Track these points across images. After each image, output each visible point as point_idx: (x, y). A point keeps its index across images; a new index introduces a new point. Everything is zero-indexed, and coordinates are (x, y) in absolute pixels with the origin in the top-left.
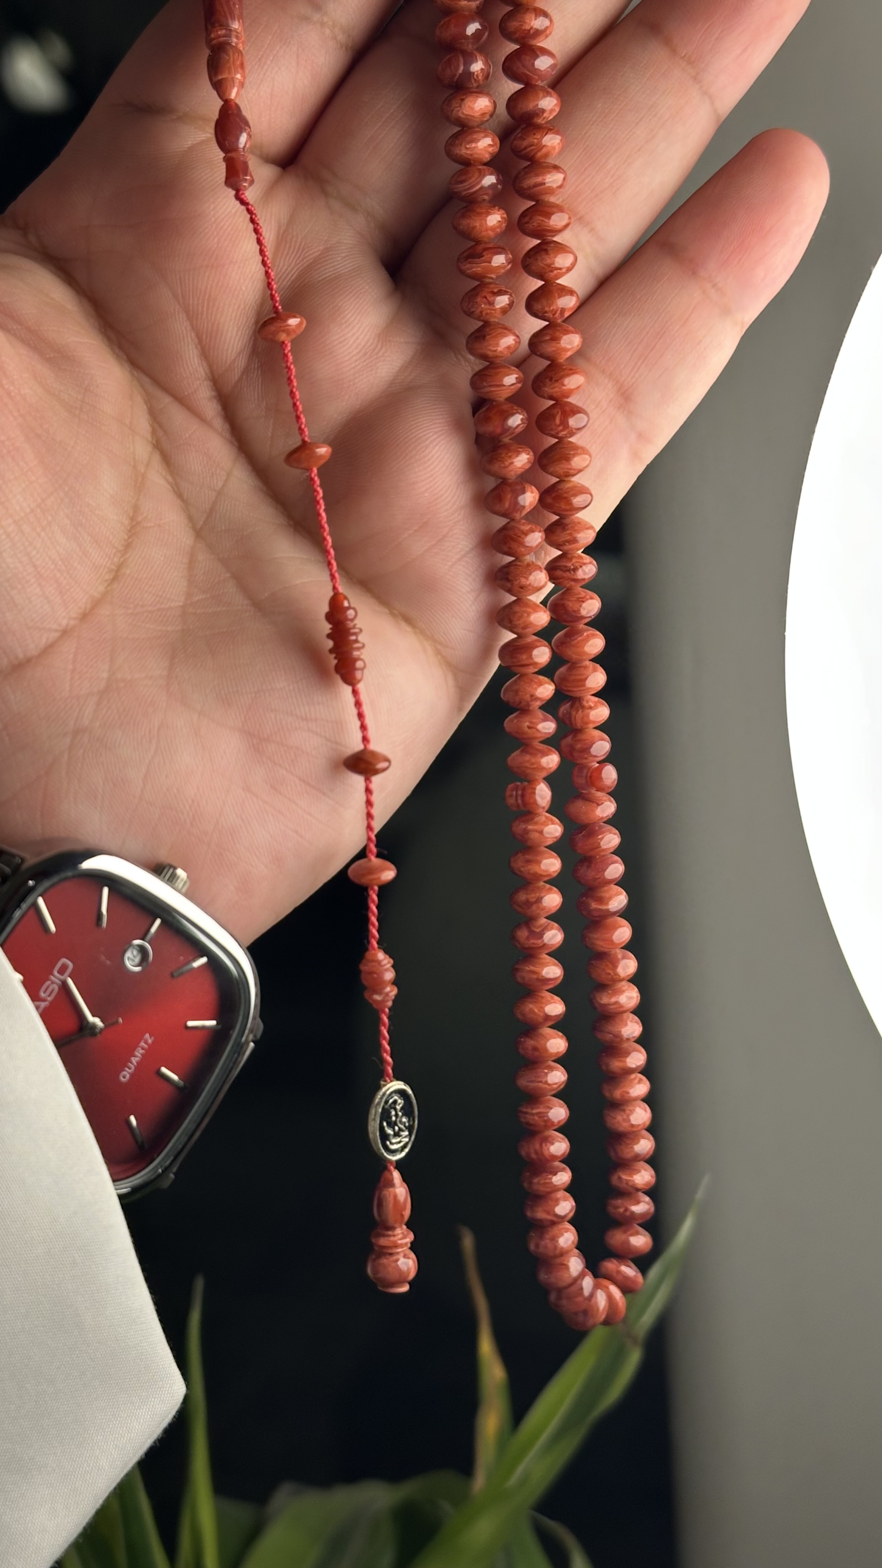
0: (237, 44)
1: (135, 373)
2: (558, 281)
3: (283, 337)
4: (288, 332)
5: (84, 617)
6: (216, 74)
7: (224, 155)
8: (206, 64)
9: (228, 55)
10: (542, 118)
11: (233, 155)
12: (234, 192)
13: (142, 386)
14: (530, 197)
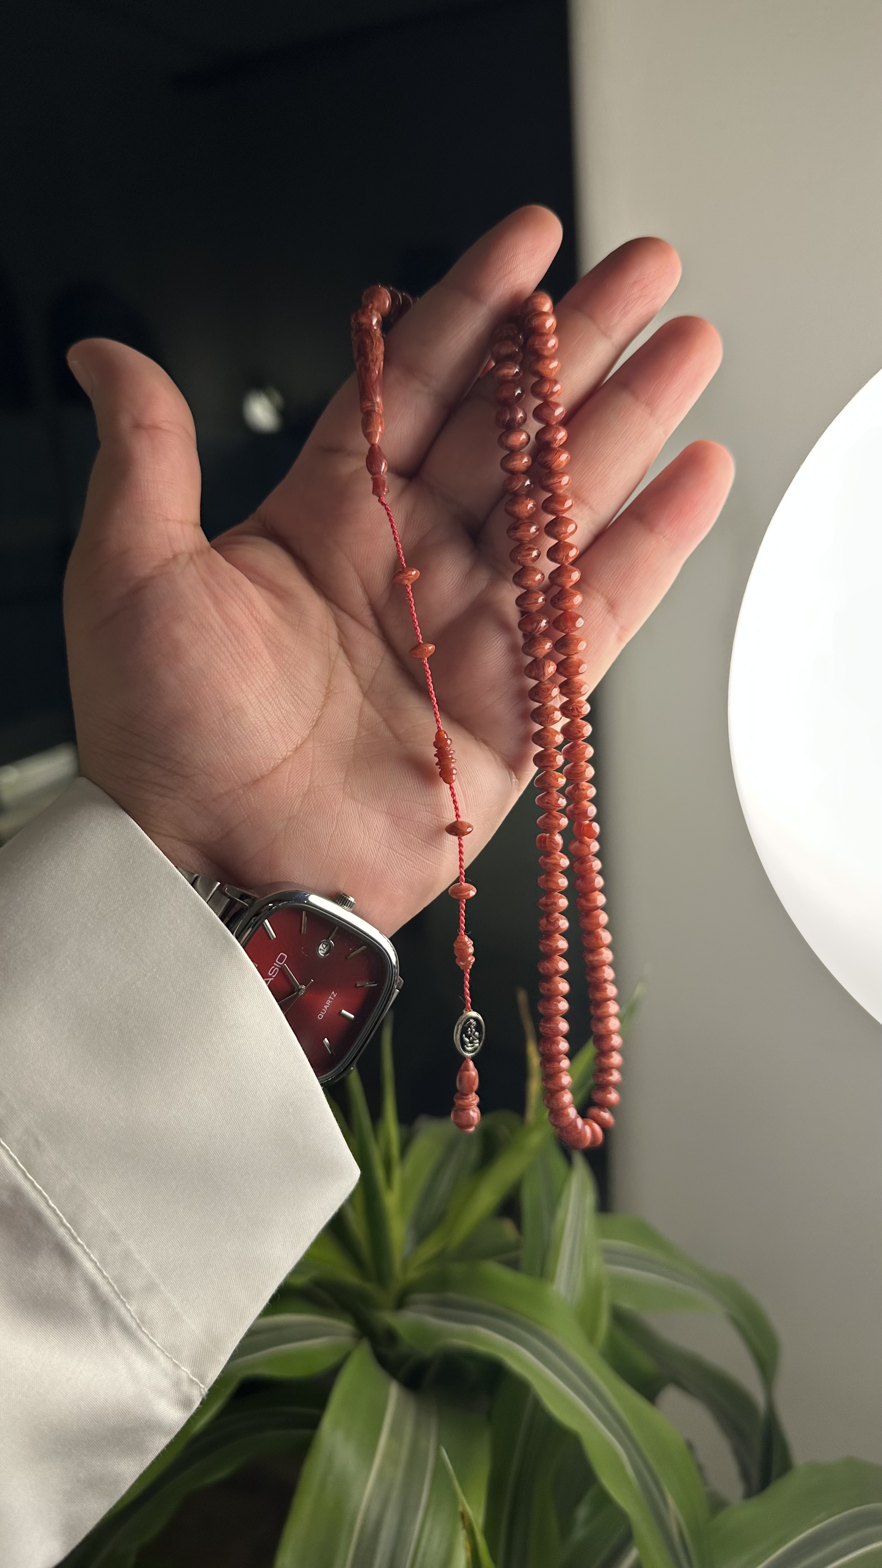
0: (378, 410)
1: (328, 602)
2: (566, 541)
3: (406, 582)
4: (409, 580)
5: (296, 750)
6: (366, 429)
7: (372, 476)
8: (361, 423)
9: (373, 418)
10: (555, 444)
11: (377, 476)
12: (378, 498)
13: (332, 610)
14: (549, 491)
